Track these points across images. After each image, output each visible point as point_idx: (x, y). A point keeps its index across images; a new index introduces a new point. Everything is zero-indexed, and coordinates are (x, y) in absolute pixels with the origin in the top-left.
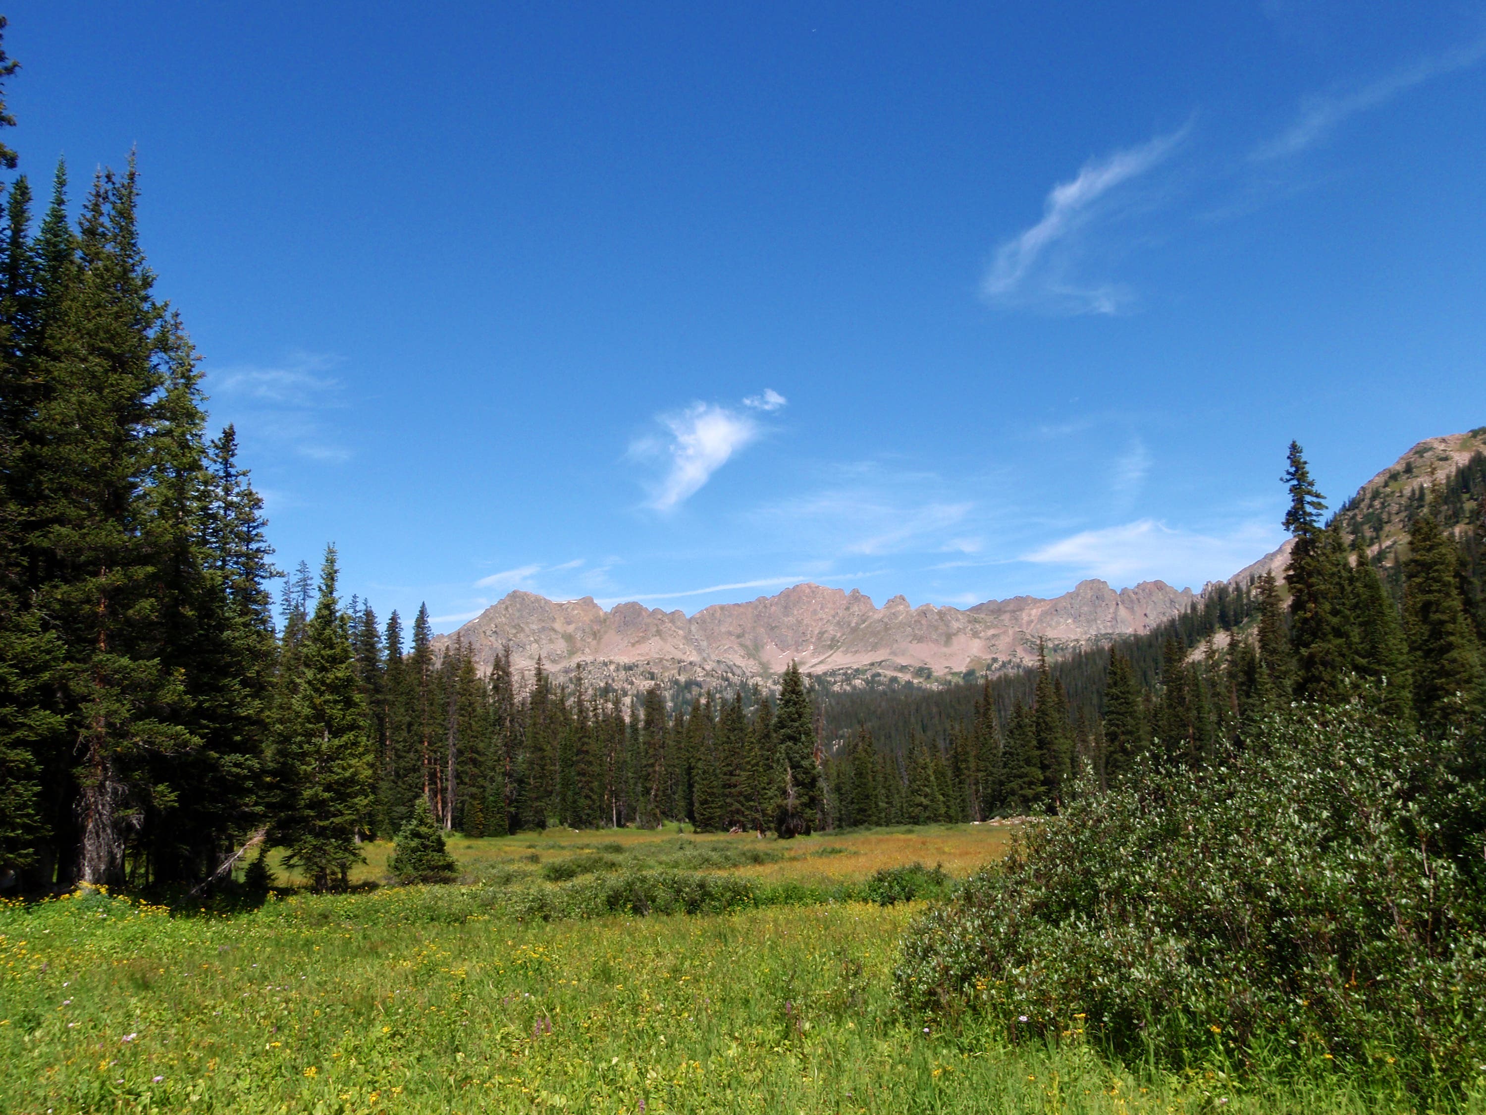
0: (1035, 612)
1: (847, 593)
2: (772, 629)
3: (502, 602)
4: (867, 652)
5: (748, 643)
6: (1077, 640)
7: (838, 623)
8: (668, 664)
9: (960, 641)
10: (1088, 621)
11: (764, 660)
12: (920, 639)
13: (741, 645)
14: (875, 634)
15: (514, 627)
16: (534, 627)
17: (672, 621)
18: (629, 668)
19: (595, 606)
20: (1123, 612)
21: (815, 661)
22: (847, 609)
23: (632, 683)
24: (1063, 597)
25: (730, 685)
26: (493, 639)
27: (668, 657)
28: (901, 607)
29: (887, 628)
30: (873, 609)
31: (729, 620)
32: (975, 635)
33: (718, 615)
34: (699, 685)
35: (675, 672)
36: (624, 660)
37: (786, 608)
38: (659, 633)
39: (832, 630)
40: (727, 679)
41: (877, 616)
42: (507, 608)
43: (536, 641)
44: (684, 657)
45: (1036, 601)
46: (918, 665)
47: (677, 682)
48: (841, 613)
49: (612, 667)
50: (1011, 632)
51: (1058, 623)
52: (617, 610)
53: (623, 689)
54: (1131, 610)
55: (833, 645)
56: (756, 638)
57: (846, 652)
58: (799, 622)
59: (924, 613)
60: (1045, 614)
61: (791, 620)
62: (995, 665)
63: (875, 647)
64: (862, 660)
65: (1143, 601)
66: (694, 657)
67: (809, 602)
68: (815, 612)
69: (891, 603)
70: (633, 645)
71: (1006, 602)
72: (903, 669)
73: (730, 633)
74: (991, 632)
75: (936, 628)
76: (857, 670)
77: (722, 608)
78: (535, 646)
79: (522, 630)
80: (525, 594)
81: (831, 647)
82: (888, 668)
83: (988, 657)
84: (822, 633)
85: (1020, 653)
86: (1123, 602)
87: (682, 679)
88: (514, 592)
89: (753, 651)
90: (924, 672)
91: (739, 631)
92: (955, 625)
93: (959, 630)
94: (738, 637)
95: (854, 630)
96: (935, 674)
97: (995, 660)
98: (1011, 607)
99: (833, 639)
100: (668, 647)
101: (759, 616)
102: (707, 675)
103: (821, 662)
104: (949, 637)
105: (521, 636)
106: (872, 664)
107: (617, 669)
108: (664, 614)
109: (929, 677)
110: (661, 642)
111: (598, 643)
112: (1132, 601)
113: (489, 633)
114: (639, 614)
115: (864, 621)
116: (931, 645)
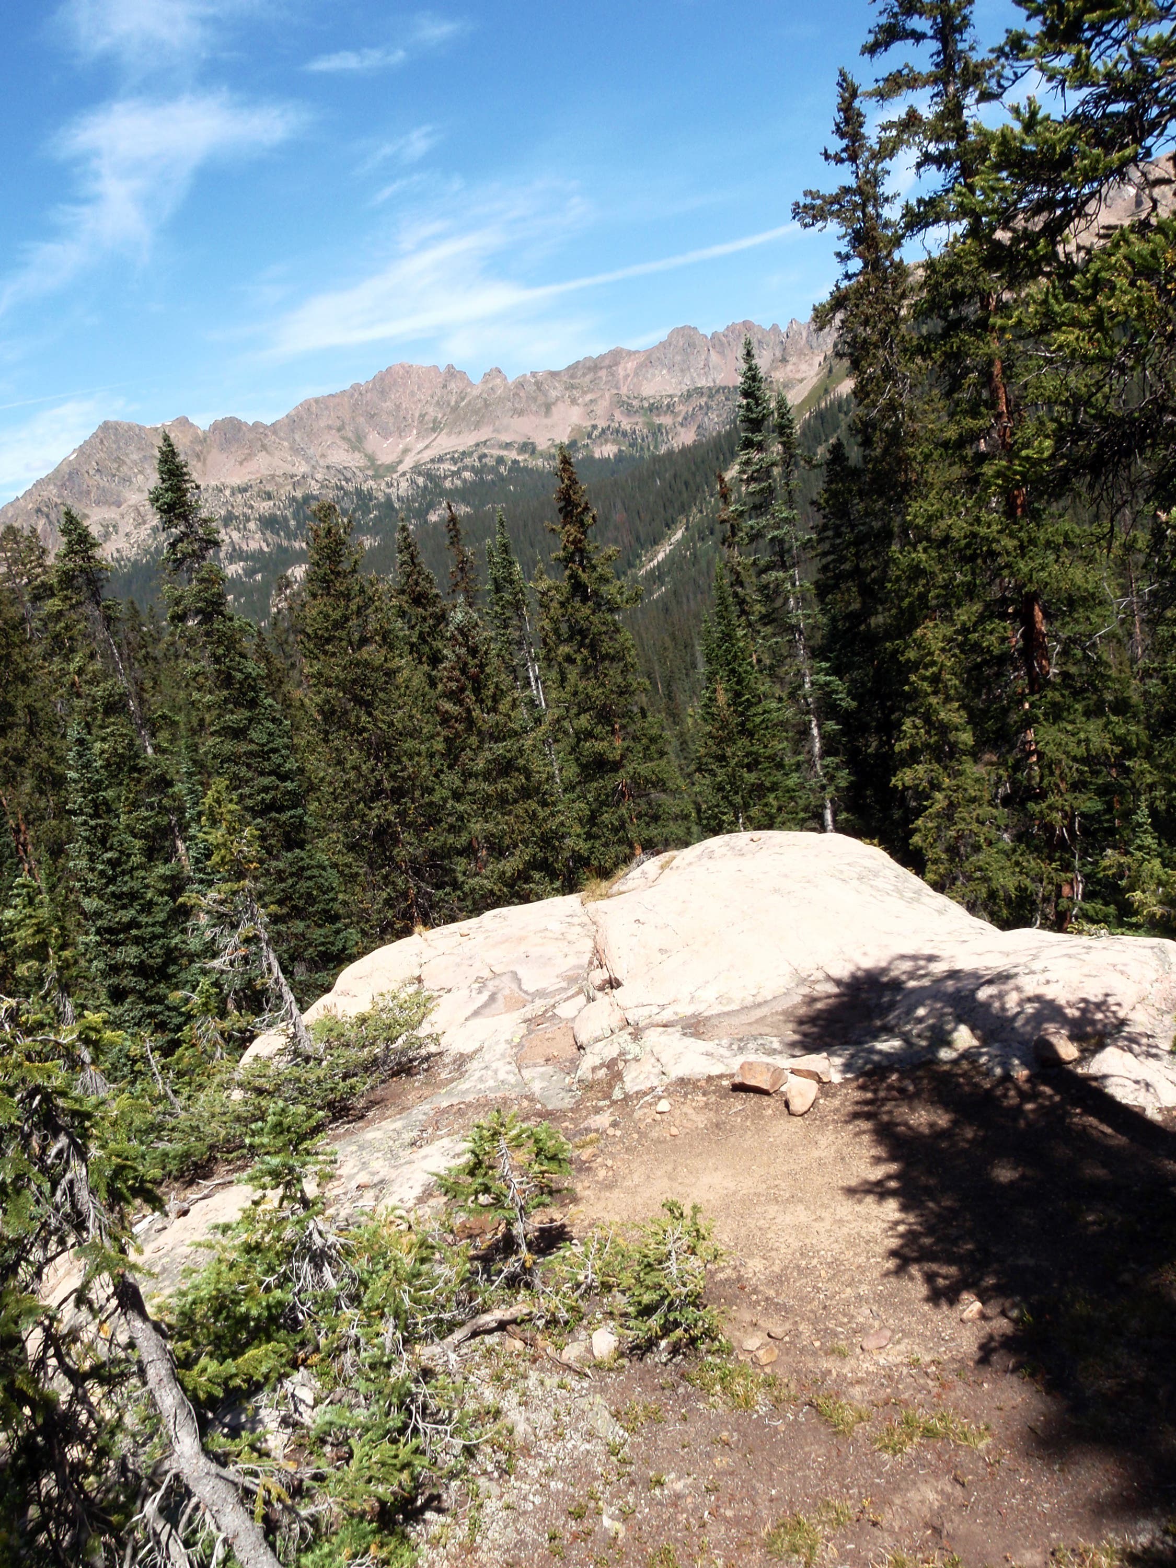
0: (631, 365)
1: (442, 369)
2: (372, 416)
3: (95, 435)
4: (471, 431)
5: (350, 435)
6: (671, 396)
7: (438, 403)
8: (281, 480)
9: (559, 410)
10: (682, 371)
11: (370, 452)
12: (521, 413)
13: (344, 438)
14: (476, 412)
15: (115, 460)
16: (135, 457)
17: (275, 433)
18: (243, 490)
19: (192, 425)
20: (714, 357)
21: (420, 446)
22: (445, 386)
23: (252, 507)
24: (656, 348)
25: (346, 493)
26: (97, 477)
27: (280, 472)
28: (498, 381)
29: (487, 405)
30: (470, 384)
31: (326, 413)
32: (574, 401)
33: (314, 409)
34: (316, 498)
35: (290, 487)
36: (236, 481)
37: (382, 392)
38: (264, 447)
39: (432, 412)
40: (342, 488)
41: (476, 392)
42: (102, 442)
43: (141, 472)
44: (294, 470)
45: (630, 353)
46: (521, 440)
47: (294, 499)
48: (439, 392)
49: (228, 492)
50: (607, 395)
51: (654, 375)
52: (216, 427)
53: (244, 515)
54: (722, 353)
55: (436, 427)
56: (357, 429)
57: (449, 434)
58: (398, 407)
59: (521, 385)
60: (640, 366)
61: (388, 405)
62: (596, 433)
63: (477, 426)
64: (464, 441)
65: (733, 343)
66: (302, 468)
67: (405, 384)
68: (412, 394)
69: (488, 377)
70: (241, 463)
71: (602, 357)
72: (508, 446)
73: (329, 428)
74: (589, 397)
75: (535, 400)
76: (464, 453)
77: (317, 401)
78: (140, 477)
79: (124, 462)
80: (117, 423)
81: (434, 430)
82: (493, 446)
83: (588, 424)
84: (422, 416)
85: (618, 416)
86: (714, 347)
87: (299, 494)
88: (105, 423)
89: (356, 443)
90: (528, 447)
91: (338, 423)
92: (553, 394)
93: (557, 399)
94: (339, 430)
95: (455, 409)
96: (539, 448)
97: (594, 427)
98: (607, 362)
99: (434, 421)
100: (276, 462)
101: (356, 405)
102: (322, 487)
103: (427, 447)
104: (548, 408)
105: (125, 469)
106: (477, 445)
107: (233, 494)
108: (265, 427)
109: (533, 452)
110: (268, 458)
111: (204, 464)
112: (722, 345)
113: (92, 472)
114: (239, 430)
115: (463, 399)
116: (532, 418)
